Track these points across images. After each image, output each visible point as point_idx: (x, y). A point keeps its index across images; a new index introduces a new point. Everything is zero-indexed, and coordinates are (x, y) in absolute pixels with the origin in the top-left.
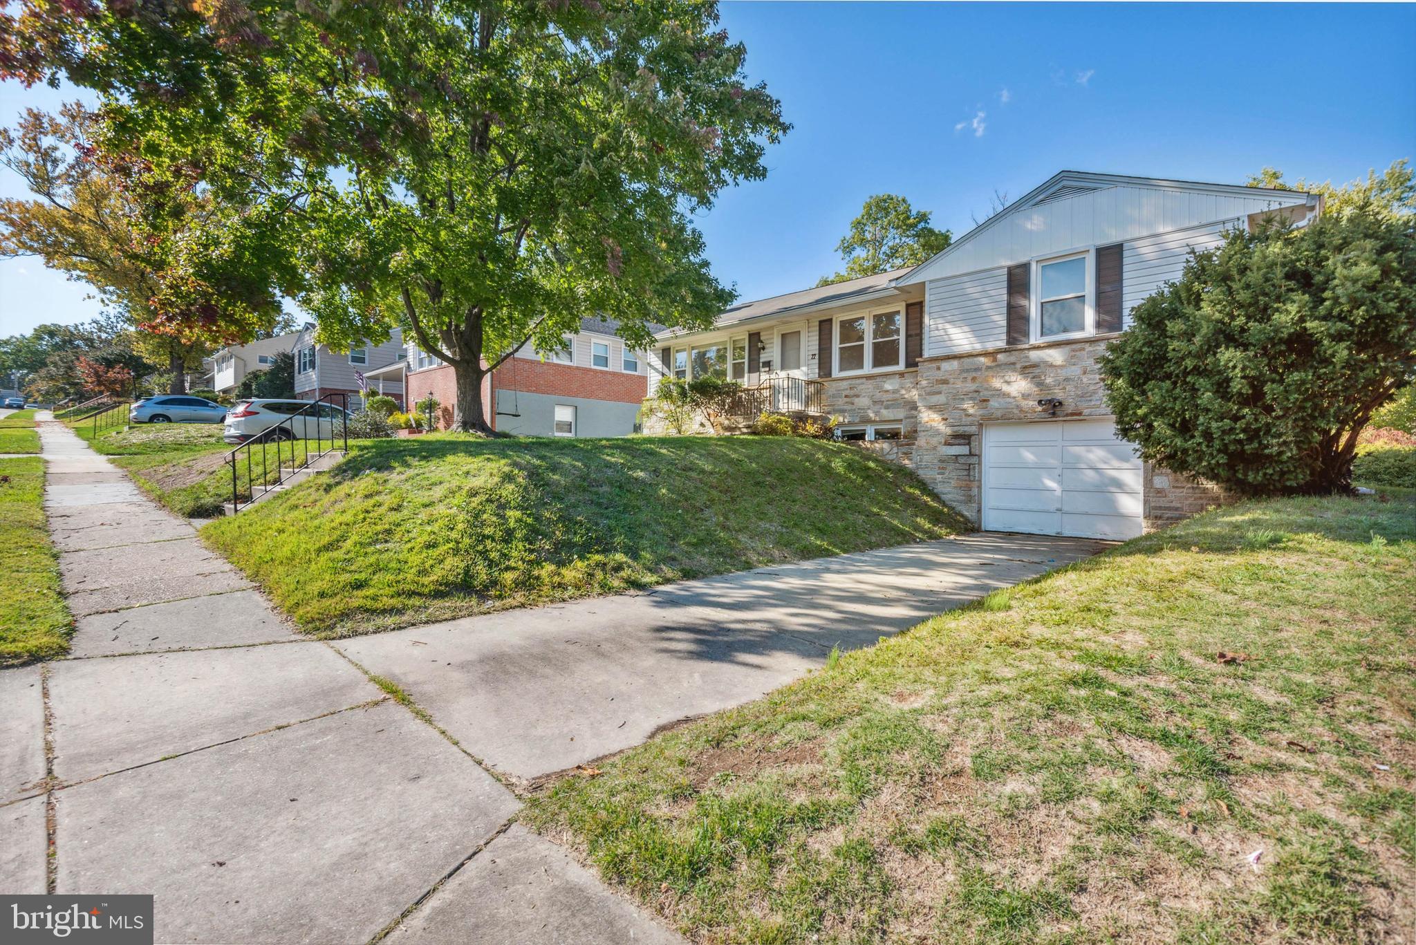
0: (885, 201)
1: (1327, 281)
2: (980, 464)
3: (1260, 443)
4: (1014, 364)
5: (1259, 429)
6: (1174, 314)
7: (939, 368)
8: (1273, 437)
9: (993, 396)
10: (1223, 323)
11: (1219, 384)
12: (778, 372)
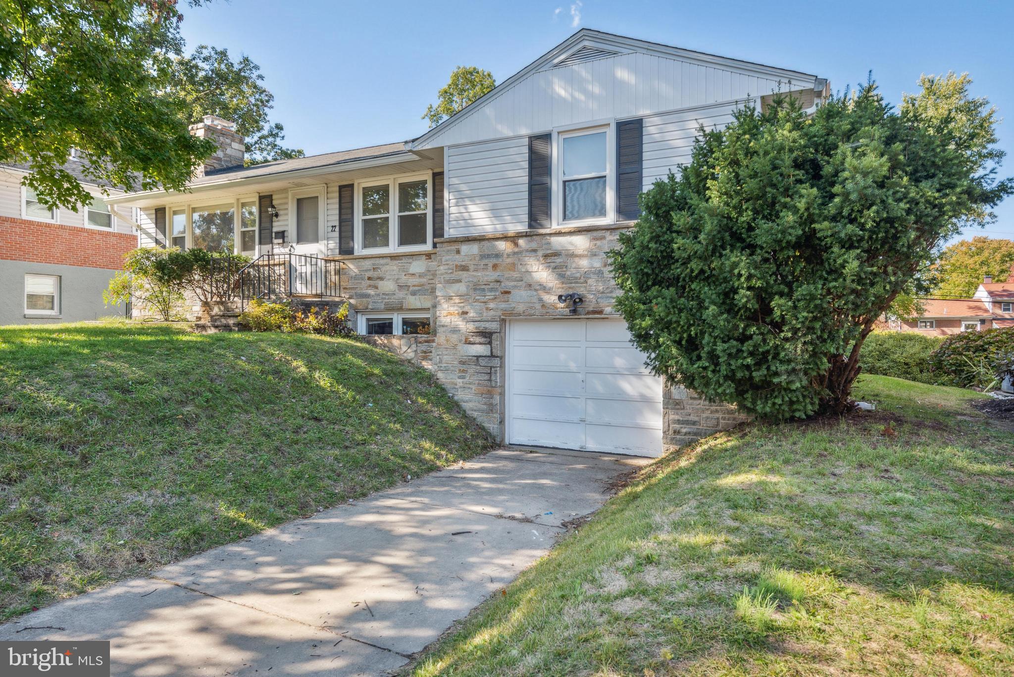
0: (471, 74)
1: (836, 174)
2: (502, 366)
3: (768, 368)
4: (535, 251)
5: (768, 352)
6: (682, 205)
7: (458, 252)
8: (781, 362)
9: (515, 287)
10: (729, 218)
11: (726, 295)
12: (294, 245)
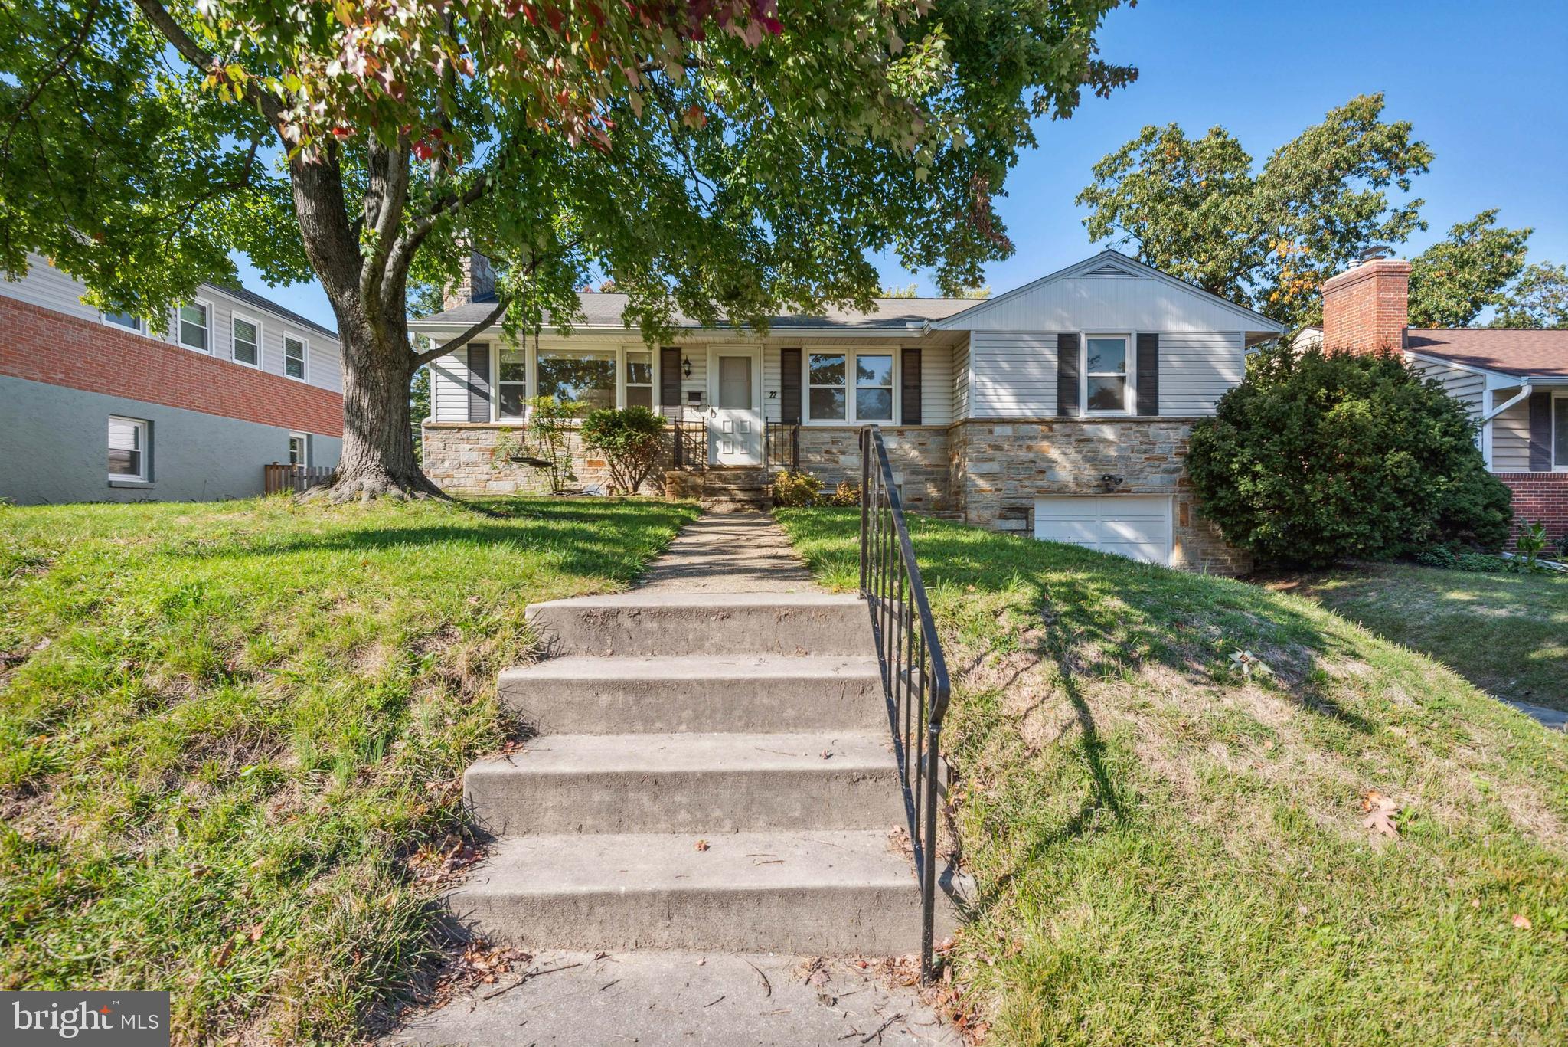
4: (1070, 436)
7: (991, 432)
9: (1049, 467)
12: (716, 409)
